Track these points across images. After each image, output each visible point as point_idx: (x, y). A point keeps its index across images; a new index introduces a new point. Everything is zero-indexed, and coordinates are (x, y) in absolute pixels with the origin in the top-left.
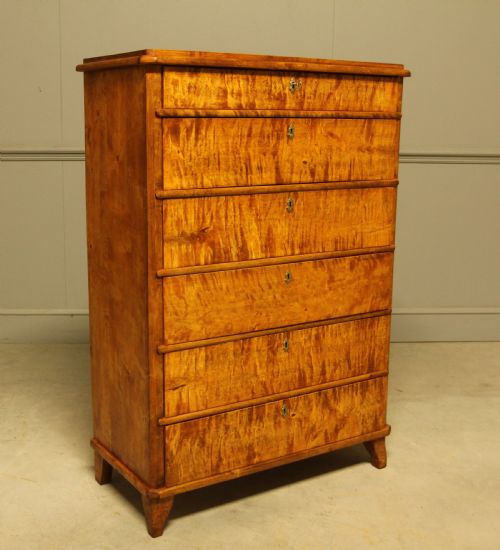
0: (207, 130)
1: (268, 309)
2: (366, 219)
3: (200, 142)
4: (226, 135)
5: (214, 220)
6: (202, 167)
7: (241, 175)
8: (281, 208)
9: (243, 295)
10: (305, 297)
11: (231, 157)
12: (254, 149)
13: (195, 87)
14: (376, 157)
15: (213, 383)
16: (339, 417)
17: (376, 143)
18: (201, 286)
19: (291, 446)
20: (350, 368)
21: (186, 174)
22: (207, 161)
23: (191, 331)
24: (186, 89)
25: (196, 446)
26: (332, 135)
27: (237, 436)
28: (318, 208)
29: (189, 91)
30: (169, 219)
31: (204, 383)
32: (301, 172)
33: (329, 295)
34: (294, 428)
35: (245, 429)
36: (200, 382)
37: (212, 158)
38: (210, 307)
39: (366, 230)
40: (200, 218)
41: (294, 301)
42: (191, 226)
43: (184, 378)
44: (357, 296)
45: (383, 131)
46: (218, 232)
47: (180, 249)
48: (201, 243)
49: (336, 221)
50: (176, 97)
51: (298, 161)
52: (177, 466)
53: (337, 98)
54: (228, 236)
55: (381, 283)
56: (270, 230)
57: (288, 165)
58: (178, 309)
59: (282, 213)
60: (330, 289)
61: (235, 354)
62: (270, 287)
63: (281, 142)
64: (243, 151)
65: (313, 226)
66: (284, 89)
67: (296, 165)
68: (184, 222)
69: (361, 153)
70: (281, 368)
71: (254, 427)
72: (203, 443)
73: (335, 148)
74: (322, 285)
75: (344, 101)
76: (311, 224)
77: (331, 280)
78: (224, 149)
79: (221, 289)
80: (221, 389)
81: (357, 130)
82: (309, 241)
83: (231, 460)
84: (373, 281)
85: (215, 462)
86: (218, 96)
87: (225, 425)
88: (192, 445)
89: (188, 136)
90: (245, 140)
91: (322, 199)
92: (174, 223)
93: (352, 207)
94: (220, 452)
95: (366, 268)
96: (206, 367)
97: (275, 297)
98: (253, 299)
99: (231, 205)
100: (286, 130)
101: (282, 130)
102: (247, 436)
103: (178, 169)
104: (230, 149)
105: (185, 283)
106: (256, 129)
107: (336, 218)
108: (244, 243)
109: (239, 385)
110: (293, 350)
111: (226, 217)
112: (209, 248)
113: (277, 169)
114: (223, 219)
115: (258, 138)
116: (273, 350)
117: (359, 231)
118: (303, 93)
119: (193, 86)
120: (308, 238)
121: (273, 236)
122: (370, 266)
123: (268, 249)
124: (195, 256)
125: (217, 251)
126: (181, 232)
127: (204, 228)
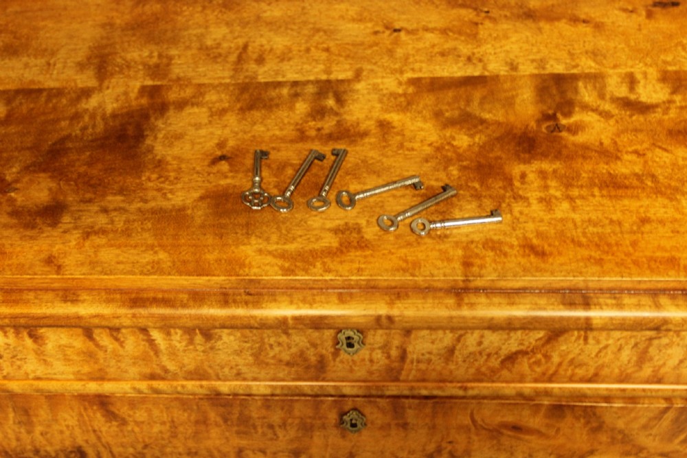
118: (394, 353)
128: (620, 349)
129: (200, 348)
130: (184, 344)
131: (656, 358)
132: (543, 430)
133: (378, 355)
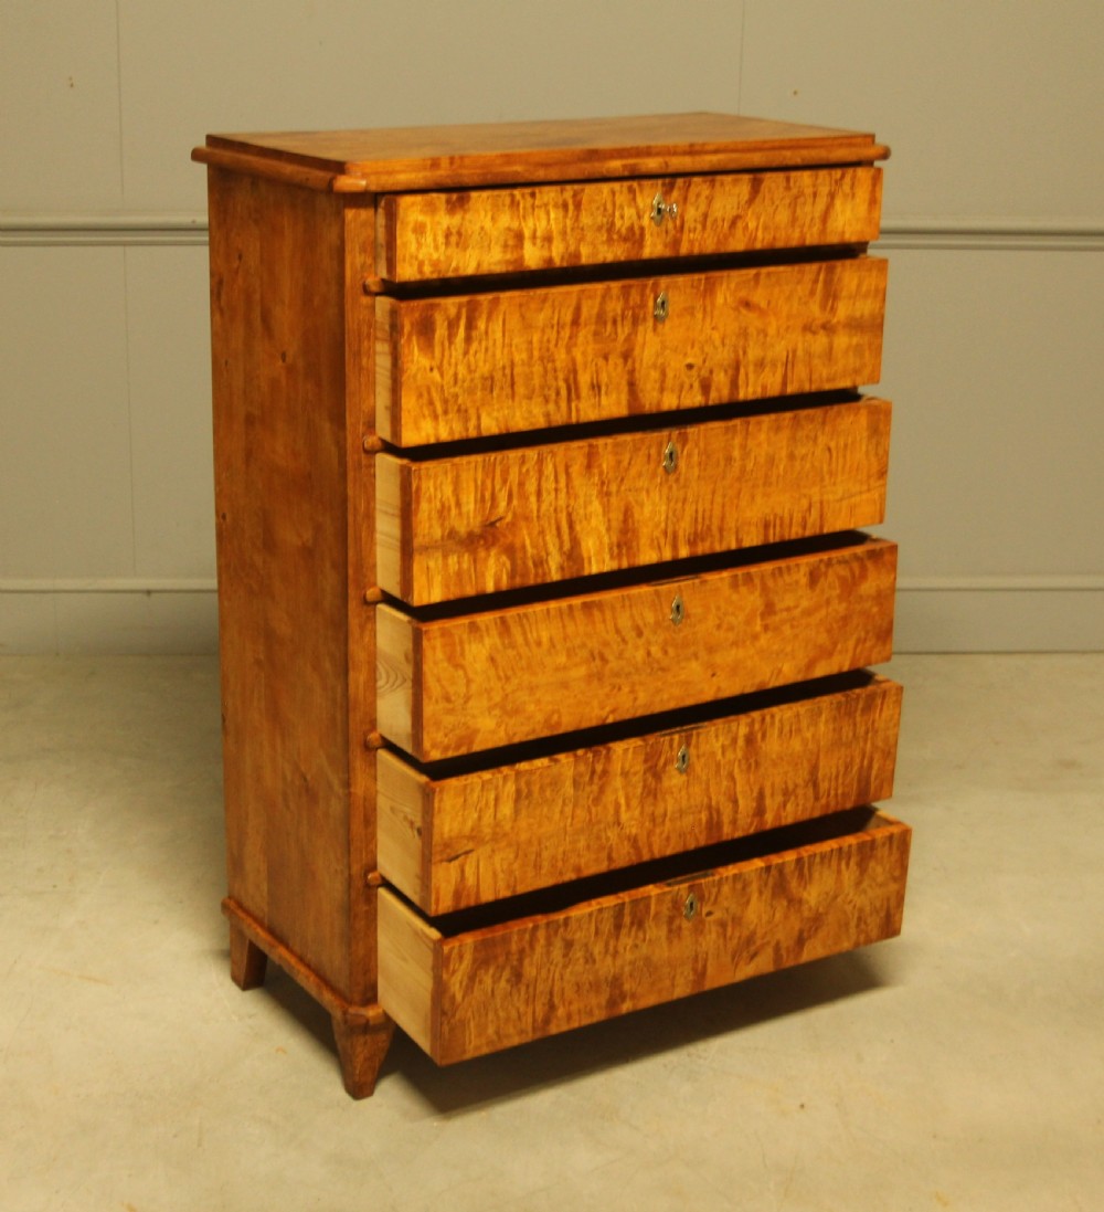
0: (489, 319)
1: (636, 678)
2: (831, 473)
3: (474, 346)
4: (527, 326)
5: (515, 502)
6: (479, 393)
7: (557, 403)
8: (652, 465)
9: (584, 653)
10: (711, 650)
11: (538, 369)
12: (585, 348)
13: (459, 234)
14: (842, 341)
15: (530, 842)
16: (806, 914)
17: (843, 311)
18: (498, 641)
19: (701, 975)
20: (817, 798)
21: (446, 412)
22: (489, 382)
23: (476, 731)
24: (441, 239)
25: (503, 984)
26: (747, 304)
27: (590, 959)
28: (729, 459)
29: (447, 243)
30: (424, 506)
31: (509, 845)
32: (682, 387)
33: (763, 641)
34: (710, 939)
35: (607, 944)
36: (503, 844)
37: (498, 375)
38: (515, 681)
39: (831, 497)
40: (486, 500)
41: (688, 659)
42: (468, 517)
43: (471, 838)
44: (823, 638)
45: (859, 286)
46: (523, 524)
47: (446, 565)
48: (488, 549)
49: (767, 483)
50: (421, 257)
51: (676, 364)
52: (463, 1023)
53: (752, 225)
54: (542, 533)
55: (875, 610)
56: (627, 513)
57: (655, 375)
58: (451, 690)
59: (654, 475)
60: (766, 628)
61: (576, 784)
62: (640, 634)
63: (641, 328)
64: (561, 357)
65: (718, 499)
66: (640, 217)
67: (670, 374)
68: (454, 511)
69: (809, 336)
70: (671, 806)
71: (626, 940)
72: (517, 976)
73: (752, 331)
74: (749, 621)
75: (766, 228)
76: (714, 493)
77: (769, 609)
78: (524, 356)
79: (539, 644)
80: (545, 854)
81: (802, 290)
82: (709, 528)
83: (574, 1008)
84: (858, 607)
85: (540, 1012)
86: (505, 246)
87: (564, 940)
88: (496, 980)
89: (451, 336)
90: (566, 333)
91: (737, 441)
92: (435, 515)
93: (801, 451)
94: (551, 994)
95: (843, 580)
96: (517, 812)
97: (649, 654)
98: (604, 659)
99: (549, 469)
100: (651, 303)
101: (643, 305)
102: (609, 960)
103: (431, 403)
104: (536, 353)
105: (465, 636)
106: (589, 310)
107: (766, 476)
108: (575, 542)
109: (582, 844)
110: (698, 769)
111: (539, 493)
112: (504, 558)
113: (632, 385)
114: (533, 499)
115: (593, 328)
116: (655, 771)
117: (816, 498)
119: (454, 231)
120: (707, 522)
121: (633, 524)
122: (853, 576)
123: (624, 551)
124: (476, 577)
125: (519, 562)
126: (447, 531)
127: (493, 519)
131: (800, 217)
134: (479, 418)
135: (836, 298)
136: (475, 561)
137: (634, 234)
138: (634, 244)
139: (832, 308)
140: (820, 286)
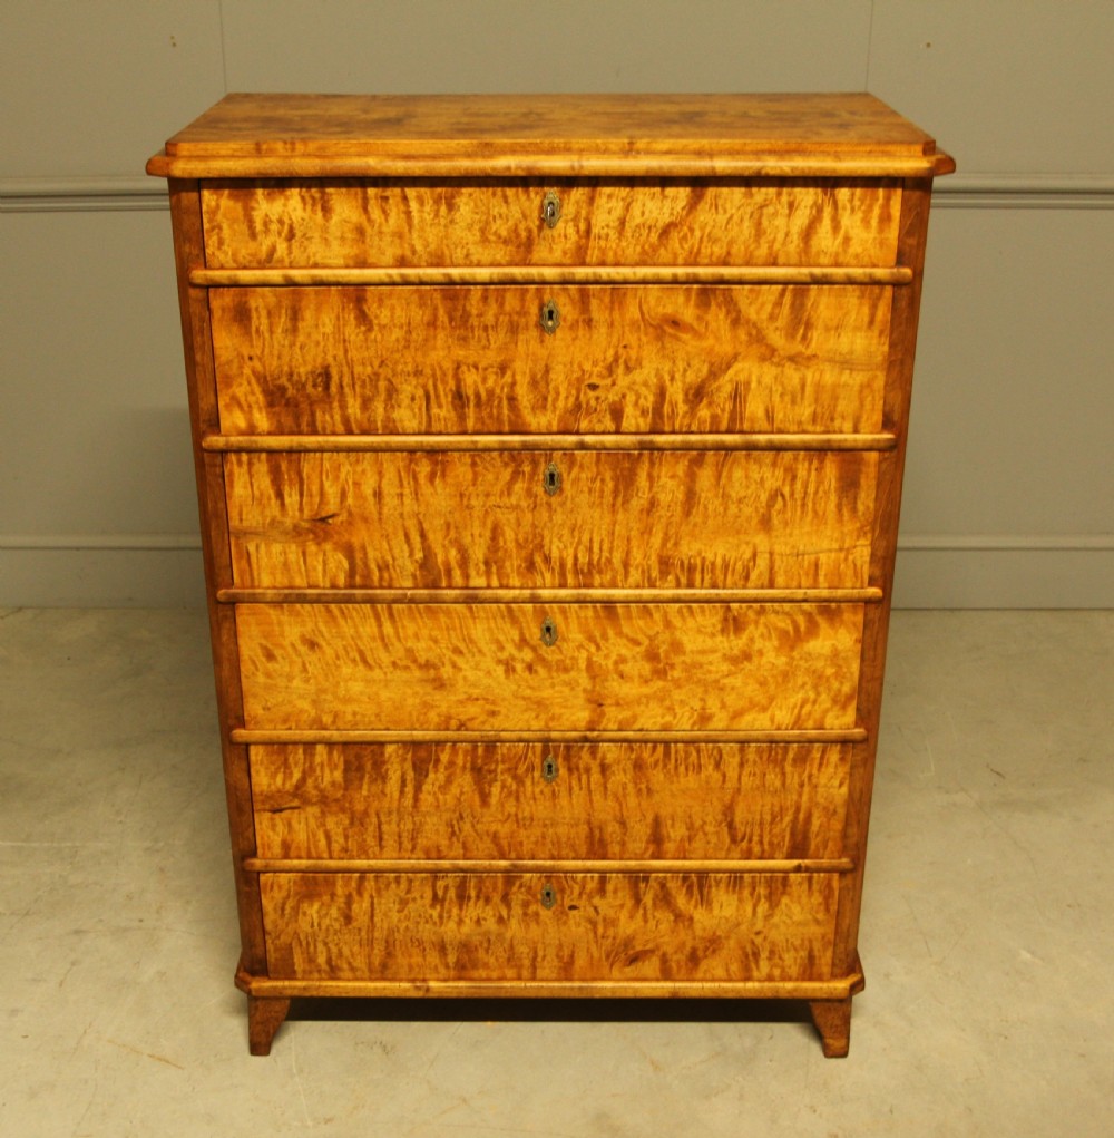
0: (319, 310)
3: (302, 338)
5: (350, 500)
7: (411, 408)
8: (528, 484)
10: (598, 678)
13: (280, 221)
16: (700, 933)
17: (821, 343)
19: (567, 964)
22: (323, 378)
24: (259, 226)
25: (331, 920)
26: (676, 324)
29: (266, 230)
31: (343, 811)
34: (578, 931)
36: (335, 808)
39: (785, 548)
40: (315, 494)
41: (567, 683)
43: (295, 796)
46: (360, 525)
47: (269, 554)
48: (319, 544)
53: (693, 236)
54: (386, 537)
56: (496, 531)
59: (530, 495)
62: (500, 648)
63: (522, 338)
65: (621, 531)
66: (525, 216)
67: (565, 393)
68: (275, 500)
69: (770, 368)
72: (347, 917)
75: (715, 240)
76: (614, 524)
84: (804, 665)
85: (377, 957)
89: (272, 325)
95: (782, 633)
96: (347, 781)
99: (390, 473)
100: (535, 312)
101: (522, 313)
108: (429, 552)
111: (379, 497)
112: (341, 556)
113: (512, 399)
114: (372, 500)
116: (515, 774)
117: (765, 548)
118: (582, 227)
119: (274, 218)
120: (606, 554)
121: (505, 543)
122: (797, 629)
123: (494, 569)
124: (306, 571)
125: (359, 562)
126: (268, 520)
127: (324, 514)
128: (742, 220)
129: (443, 221)
130: (432, 216)
131: (768, 231)
132: (695, 325)
133: (571, 230)
134: (313, 414)
135: (809, 326)
136: (304, 554)
137: (518, 236)
138: (518, 247)
139: (804, 337)
140: (786, 310)
